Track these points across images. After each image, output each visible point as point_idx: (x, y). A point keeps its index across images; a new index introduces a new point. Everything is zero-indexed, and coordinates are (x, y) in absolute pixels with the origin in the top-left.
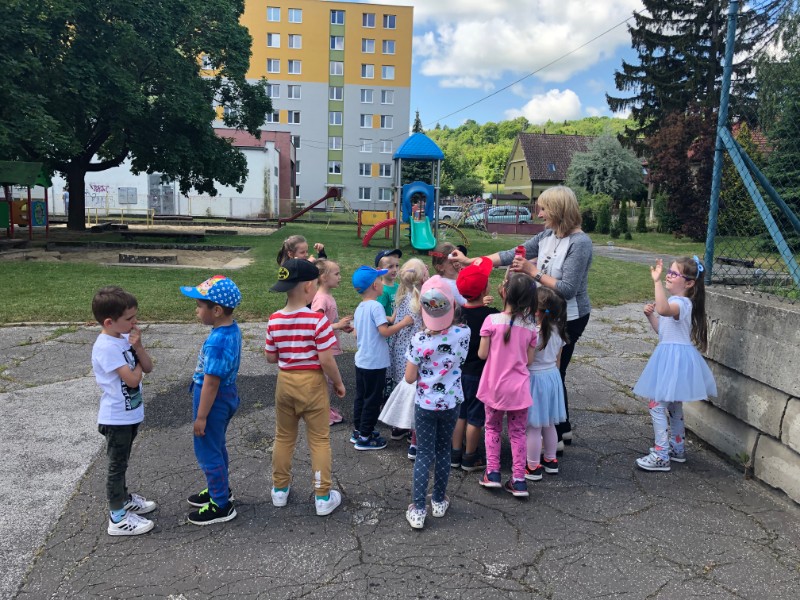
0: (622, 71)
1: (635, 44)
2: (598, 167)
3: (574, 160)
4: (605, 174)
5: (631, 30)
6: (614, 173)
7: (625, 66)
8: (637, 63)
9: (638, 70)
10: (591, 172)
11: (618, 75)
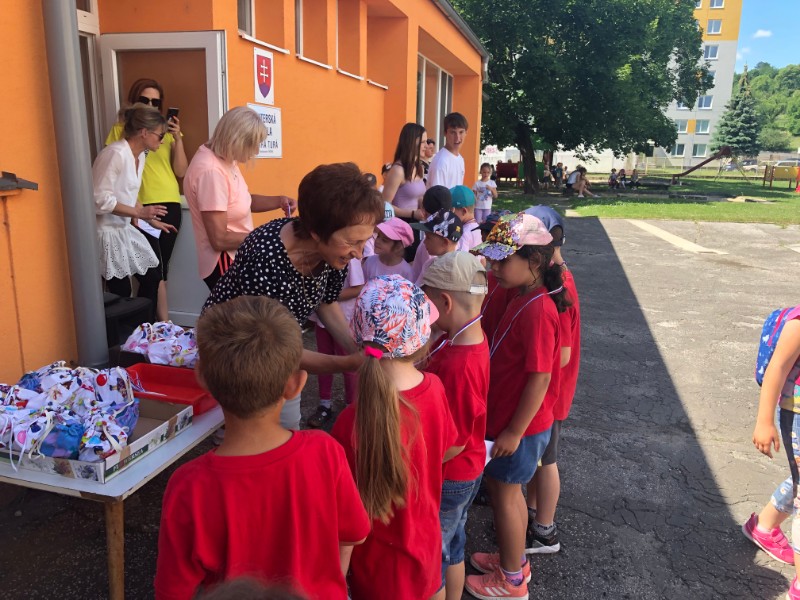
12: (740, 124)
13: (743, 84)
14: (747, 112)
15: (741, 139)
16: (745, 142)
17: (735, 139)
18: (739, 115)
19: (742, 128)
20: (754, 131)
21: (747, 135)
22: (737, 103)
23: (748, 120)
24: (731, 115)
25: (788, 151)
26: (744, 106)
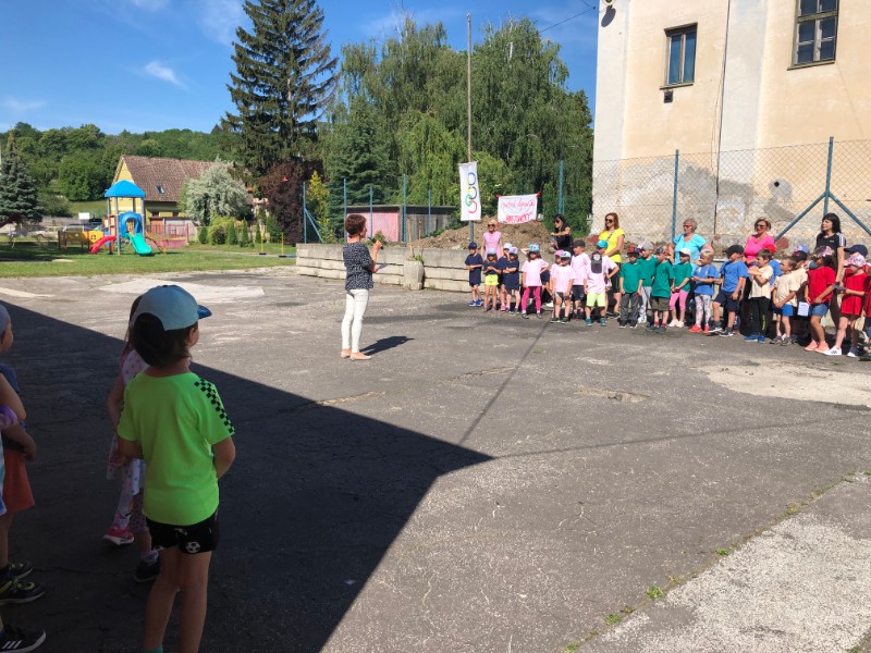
0: (226, 118)
1: (235, 100)
2: (213, 193)
3: (191, 186)
4: (219, 199)
5: (231, 89)
6: (226, 197)
7: (229, 116)
8: (236, 113)
9: (238, 119)
10: (207, 196)
11: (223, 121)
12: (16, 190)
13: (11, 150)
14: (21, 177)
15: (21, 204)
16: (26, 207)
17: (14, 204)
18: (14, 180)
19: (19, 193)
20: (32, 197)
21: (27, 200)
22: (9, 168)
23: (25, 186)
24: (5, 180)
25: (69, 216)
26: (17, 171)
